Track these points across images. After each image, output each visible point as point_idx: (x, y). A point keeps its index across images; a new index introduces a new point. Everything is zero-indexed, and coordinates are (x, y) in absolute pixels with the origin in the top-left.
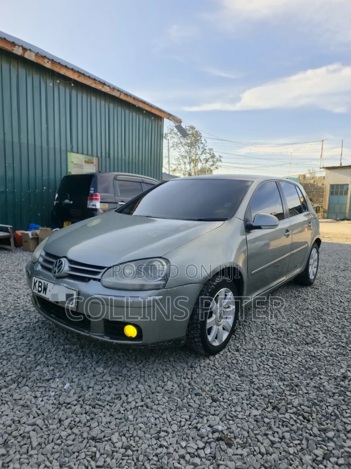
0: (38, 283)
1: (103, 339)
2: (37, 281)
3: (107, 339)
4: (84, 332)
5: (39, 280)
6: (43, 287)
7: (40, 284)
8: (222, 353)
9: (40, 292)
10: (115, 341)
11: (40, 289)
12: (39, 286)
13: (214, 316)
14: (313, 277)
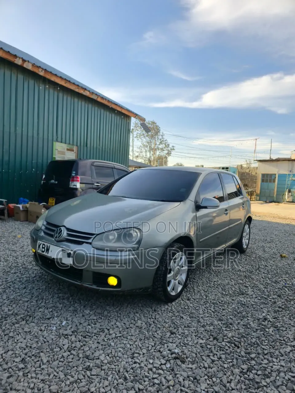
0: (42, 245)
1: (92, 287)
2: (41, 244)
3: (94, 287)
4: (77, 282)
5: (43, 243)
6: (46, 248)
7: (44, 246)
8: (177, 301)
9: (43, 252)
10: (100, 288)
11: (43, 250)
12: (43, 248)
13: (172, 273)
14: (246, 247)
